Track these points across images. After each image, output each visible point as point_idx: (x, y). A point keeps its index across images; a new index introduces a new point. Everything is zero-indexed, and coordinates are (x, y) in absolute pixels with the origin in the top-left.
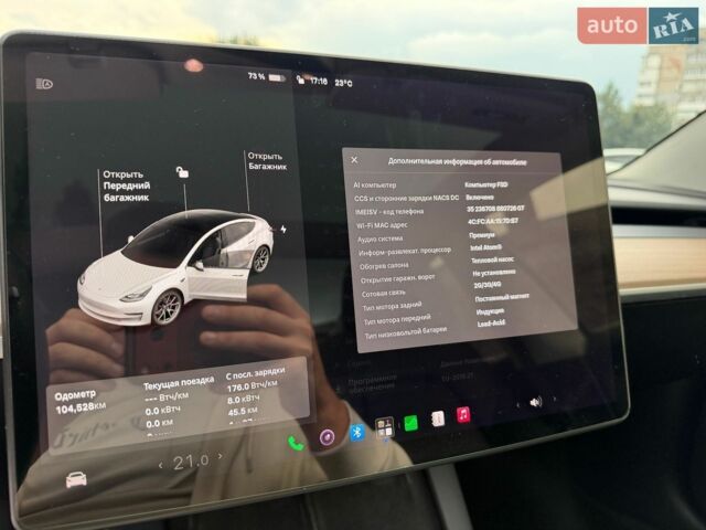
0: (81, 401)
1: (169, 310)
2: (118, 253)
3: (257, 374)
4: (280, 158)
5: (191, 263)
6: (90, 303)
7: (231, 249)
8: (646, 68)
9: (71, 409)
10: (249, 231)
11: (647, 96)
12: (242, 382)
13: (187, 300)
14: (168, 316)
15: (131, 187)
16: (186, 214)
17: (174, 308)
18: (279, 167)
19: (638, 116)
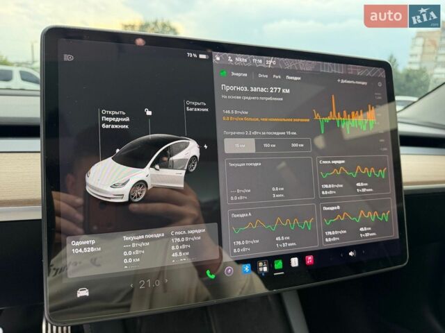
0: (87, 246)
1: (139, 193)
2: (110, 158)
3: (189, 232)
4: (205, 104)
5: (152, 166)
6: (92, 188)
7: (175, 158)
8: (414, 45)
9: (81, 251)
10: (186, 147)
11: (415, 63)
12: (180, 237)
13: (149, 187)
14: (138, 197)
15: (118, 120)
16: (150, 136)
17: (142, 192)
18: (204, 110)
19: (409, 76)
